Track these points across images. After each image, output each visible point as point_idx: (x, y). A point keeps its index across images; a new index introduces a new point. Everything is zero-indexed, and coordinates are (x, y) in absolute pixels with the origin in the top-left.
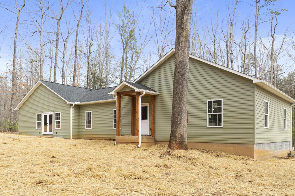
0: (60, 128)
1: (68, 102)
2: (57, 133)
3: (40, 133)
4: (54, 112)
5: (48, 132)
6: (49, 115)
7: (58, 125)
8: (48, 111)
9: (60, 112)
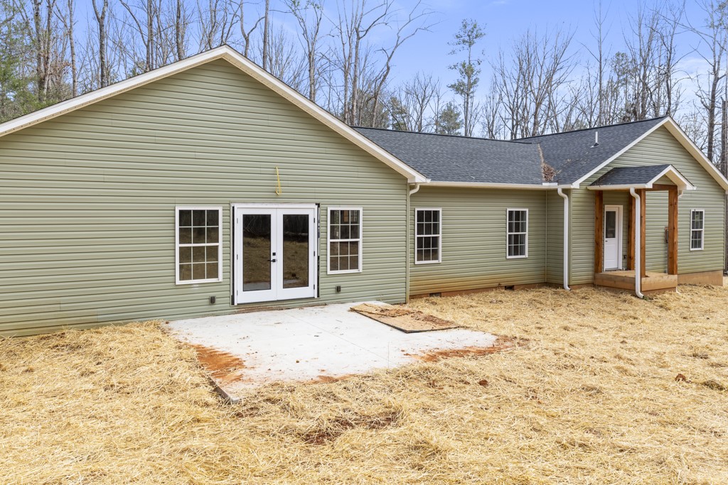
0: (357, 267)
2: (338, 289)
3: (212, 300)
4: (318, 205)
5: (278, 289)
6: (285, 217)
7: (345, 256)
8: (275, 197)
9: (361, 209)
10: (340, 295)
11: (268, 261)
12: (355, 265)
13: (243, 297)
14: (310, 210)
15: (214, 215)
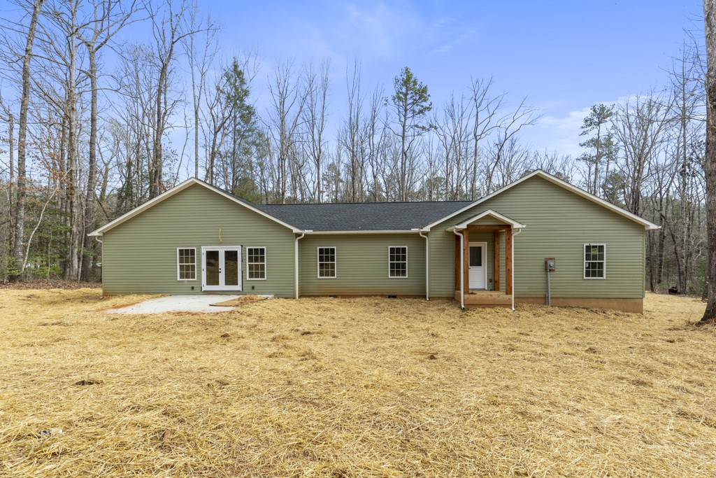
0: (264, 277)
1: (296, 230)
2: (253, 288)
3: (193, 288)
4: (242, 246)
5: (222, 286)
6: (226, 252)
7: (257, 272)
8: (220, 244)
9: (265, 248)
10: (254, 291)
11: (217, 273)
12: (263, 276)
13: (206, 288)
14: (238, 249)
15: (193, 251)
